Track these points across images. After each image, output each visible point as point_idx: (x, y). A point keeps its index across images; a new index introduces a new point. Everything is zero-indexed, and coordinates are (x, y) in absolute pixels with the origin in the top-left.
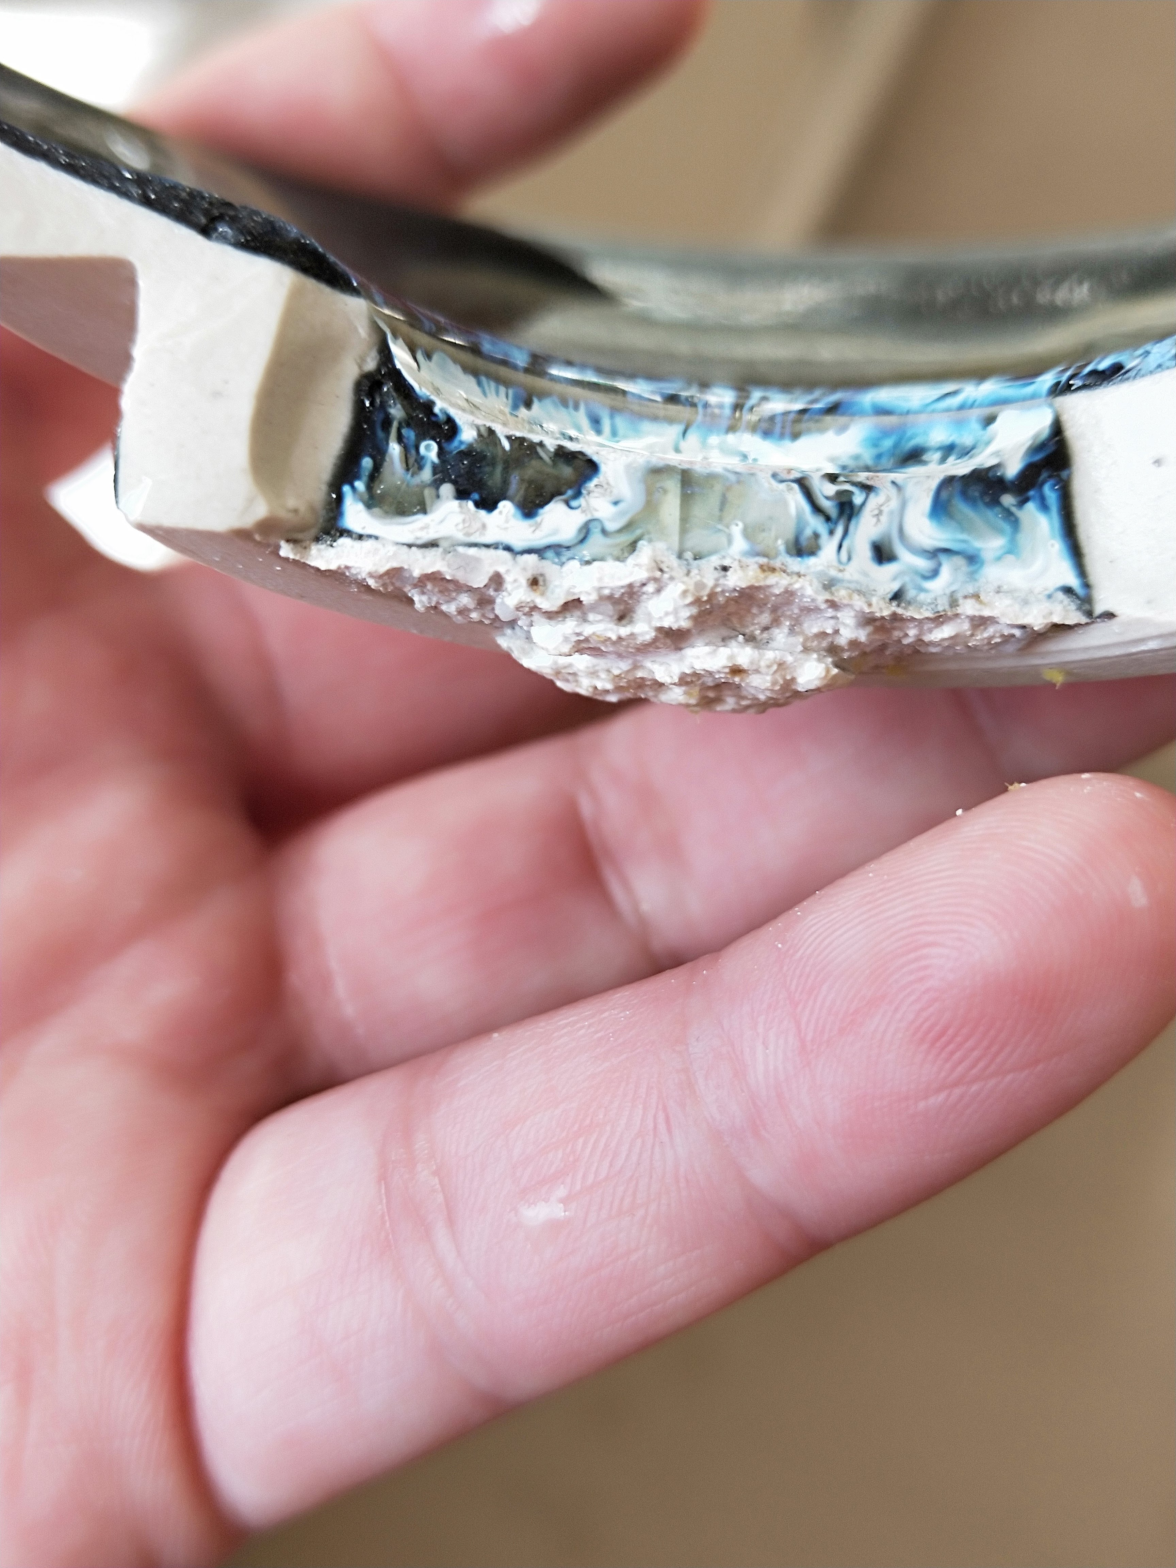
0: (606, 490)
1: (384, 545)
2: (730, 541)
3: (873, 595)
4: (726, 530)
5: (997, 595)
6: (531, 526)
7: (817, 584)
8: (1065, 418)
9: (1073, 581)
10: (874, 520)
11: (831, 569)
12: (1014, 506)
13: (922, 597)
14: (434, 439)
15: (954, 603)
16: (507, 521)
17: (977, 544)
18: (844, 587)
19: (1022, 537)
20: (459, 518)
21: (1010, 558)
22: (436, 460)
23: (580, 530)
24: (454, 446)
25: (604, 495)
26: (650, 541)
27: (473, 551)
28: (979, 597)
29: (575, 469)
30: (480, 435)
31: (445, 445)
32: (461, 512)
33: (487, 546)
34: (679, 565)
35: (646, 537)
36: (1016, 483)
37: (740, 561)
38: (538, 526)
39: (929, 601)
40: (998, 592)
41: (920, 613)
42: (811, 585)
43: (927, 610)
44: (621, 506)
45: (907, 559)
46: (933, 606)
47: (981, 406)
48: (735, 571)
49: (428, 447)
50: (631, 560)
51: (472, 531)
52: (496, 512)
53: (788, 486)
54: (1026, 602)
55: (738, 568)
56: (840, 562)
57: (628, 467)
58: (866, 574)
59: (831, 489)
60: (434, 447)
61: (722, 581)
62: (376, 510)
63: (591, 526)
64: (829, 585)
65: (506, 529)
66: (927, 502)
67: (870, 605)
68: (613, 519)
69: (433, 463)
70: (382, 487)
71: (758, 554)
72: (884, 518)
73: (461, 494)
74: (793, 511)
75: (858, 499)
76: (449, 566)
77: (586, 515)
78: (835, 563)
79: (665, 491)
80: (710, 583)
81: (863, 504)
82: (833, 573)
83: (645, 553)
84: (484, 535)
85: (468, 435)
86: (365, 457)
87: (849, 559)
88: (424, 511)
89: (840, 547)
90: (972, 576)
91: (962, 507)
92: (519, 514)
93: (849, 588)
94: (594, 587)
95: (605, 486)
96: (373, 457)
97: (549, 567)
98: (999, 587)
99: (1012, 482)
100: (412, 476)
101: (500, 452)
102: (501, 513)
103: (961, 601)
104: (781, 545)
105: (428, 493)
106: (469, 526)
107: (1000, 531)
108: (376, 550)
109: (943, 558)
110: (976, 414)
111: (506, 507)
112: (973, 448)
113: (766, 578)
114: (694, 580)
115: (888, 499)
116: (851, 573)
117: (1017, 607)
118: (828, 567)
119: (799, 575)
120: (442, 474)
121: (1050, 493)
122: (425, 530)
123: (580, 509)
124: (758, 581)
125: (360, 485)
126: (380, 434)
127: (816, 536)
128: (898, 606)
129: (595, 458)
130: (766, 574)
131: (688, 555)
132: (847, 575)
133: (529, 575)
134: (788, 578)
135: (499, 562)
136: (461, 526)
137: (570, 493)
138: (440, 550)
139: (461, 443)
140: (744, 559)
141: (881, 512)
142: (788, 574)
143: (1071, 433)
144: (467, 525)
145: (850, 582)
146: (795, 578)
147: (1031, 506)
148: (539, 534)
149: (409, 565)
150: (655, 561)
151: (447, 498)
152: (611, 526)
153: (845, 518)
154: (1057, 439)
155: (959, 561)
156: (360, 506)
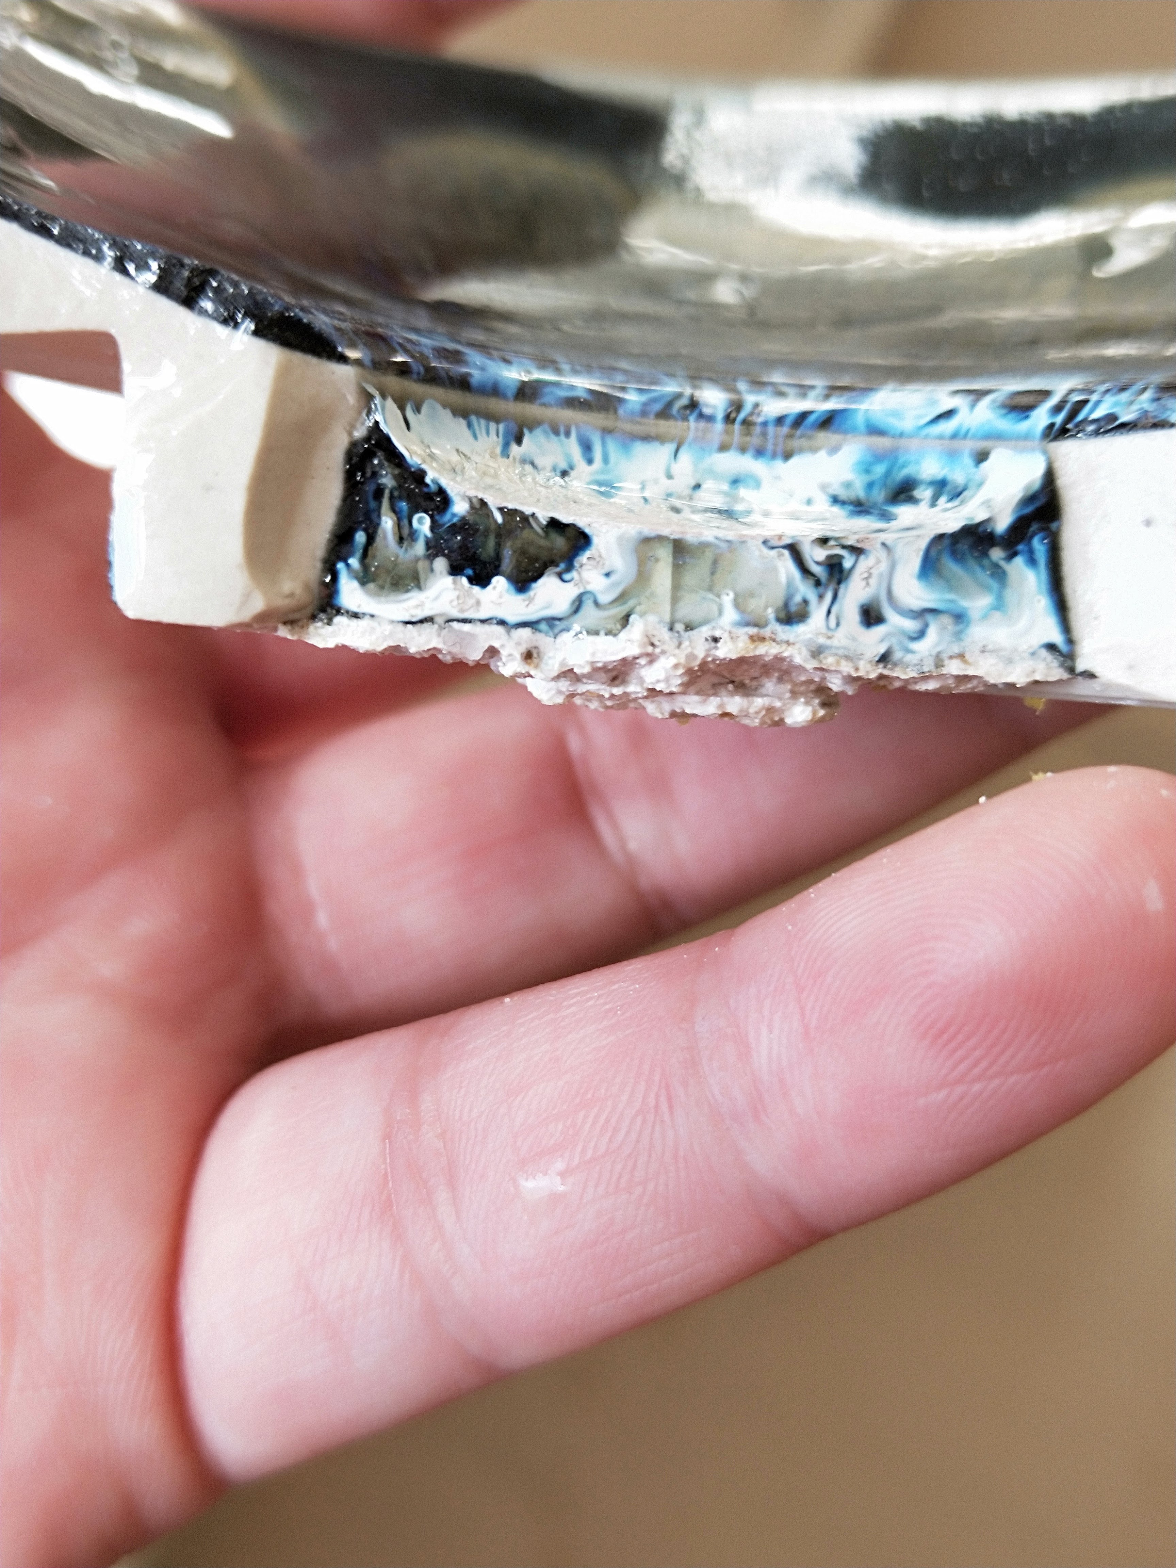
0: (598, 562)
1: (379, 624)
2: (720, 613)
3: (860, 659)
4: (717, 599)
5: (982, 655)
6: (524, 600)
7: (805, 652)
8: (1058, 466)
9: (1057, 638)
10: (864, 583)
11: (820, 637)
12: (1003, 559)
13: (909, 658)
14: (426, 512)
15: (939, 664)
16: (501, 597)
17: (964, 603)
18: (832, 654)
19: (1010, 594)
20: (453, 595)
21: (997, 614)
22: (429, 534)
23: (573, 602)
24: (447, 519)
25: (596, 568)
26: (642, 615)
27: (467, 627)
28: (964, 657)
29: (568, 539)
30: (472, 506)
31: (437, 517)
32: (455, 589)
33: (483, 621)
34: (671, 638)
35: (638, 609)
36: (1006, 537)
37: (730, 632)
38: (531, 600)
39: (915, 662)
40: (983, 652)
41: (905, 673)
42: (800, 653)
43: (913, 670)
44: (613, 578)
45: (895, 620)
46: (918, 667)
47: (974, 437)
48: (725, 642)
49: (420, 521)
50: (623, 635)
51: (466, 607)
52: (490, 587)
53: (779, 552)
54: (1009, 661)
55: (728, 639)
56: (828, 628)
57: (620, 539)
58: (854, 639)
59: (821, 554)
60: (427, 520)
61: (713, 652)
62: (371, 586)
63: (584, 598)
64: (817, 652)
65: (500, 604)
66: (915, 562)
67: (857, 669)
68: (603, 592)
69: (426, 536)
70: (376, 564)
71: (747, 624)
72: (873, 581)
73: (455, 570)
74: (783, 579)
75: (847, 564)
76: (445, 643)
77: (579, 588)
78: (824, 630)
79: (657, 560)
80: (701, 655)
81: (853, 567)
82: (822, 640)
83: (637, 628)
84: (478, 611)
85: (460, 508)
86: (357, 532)
87: (838, 624)
88: (419, 587)
89: (829, 612)
90: (958, 636)
91: (950, 565)
92: (512, 589)
93: (836, 655)
94: (587, 662)
95: (598, 559)
96: (366, 530)
97: (543, 640)
98: (984, 647)
99: (1002, 537)
100: (406, 550)
101: (493, 527)
102: (494, 588)
103: (946, 662)
104: (770, 613)
105: (422, 566)
106: (463, 603)
107: (987, 589)
108: (373, 630)
109: (929, 617)
110: (969, 446)
111: (499, 582)
112: (965, 489)
113: (756, 648)
114: (686, 652)
115: (878, 562)
116: (840, 639)
117: (1001, 666)
118: (817, 634)
119: (788, 643)
120: (434, 549)
121: (1039, 546)
122: (420, 608)
123: (573, 582)
124: (748, 652)
125: (354, 562)
126: (373, 504)
127: (806, 602)
128: (885, 667)
129: (587, 530)
130: (756, 643)
131: (679, 627)
132: (835, 642)
133: (523, 649)
134: (778, 647)
135: (494, 636)
136: (455, 603)
137: (562, 566)
138: (436, 626)
139: (454, 515)
140: (734, 630)
141: (870, 575)
142: (778, 643)
143: (1063, 482)
144: (461, 601)
145: (838, 648)
146: (784, 646)
147: (1019, 561)
148: (533, 608)
149: (405, 643)
150: (647, 636)
151: (441, 573)
152: (604, 599)
153: (835, 580)
154: (1049, 489)
155: (946, 620)
156: (355, 584)
